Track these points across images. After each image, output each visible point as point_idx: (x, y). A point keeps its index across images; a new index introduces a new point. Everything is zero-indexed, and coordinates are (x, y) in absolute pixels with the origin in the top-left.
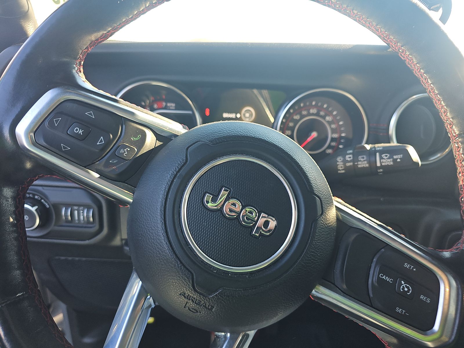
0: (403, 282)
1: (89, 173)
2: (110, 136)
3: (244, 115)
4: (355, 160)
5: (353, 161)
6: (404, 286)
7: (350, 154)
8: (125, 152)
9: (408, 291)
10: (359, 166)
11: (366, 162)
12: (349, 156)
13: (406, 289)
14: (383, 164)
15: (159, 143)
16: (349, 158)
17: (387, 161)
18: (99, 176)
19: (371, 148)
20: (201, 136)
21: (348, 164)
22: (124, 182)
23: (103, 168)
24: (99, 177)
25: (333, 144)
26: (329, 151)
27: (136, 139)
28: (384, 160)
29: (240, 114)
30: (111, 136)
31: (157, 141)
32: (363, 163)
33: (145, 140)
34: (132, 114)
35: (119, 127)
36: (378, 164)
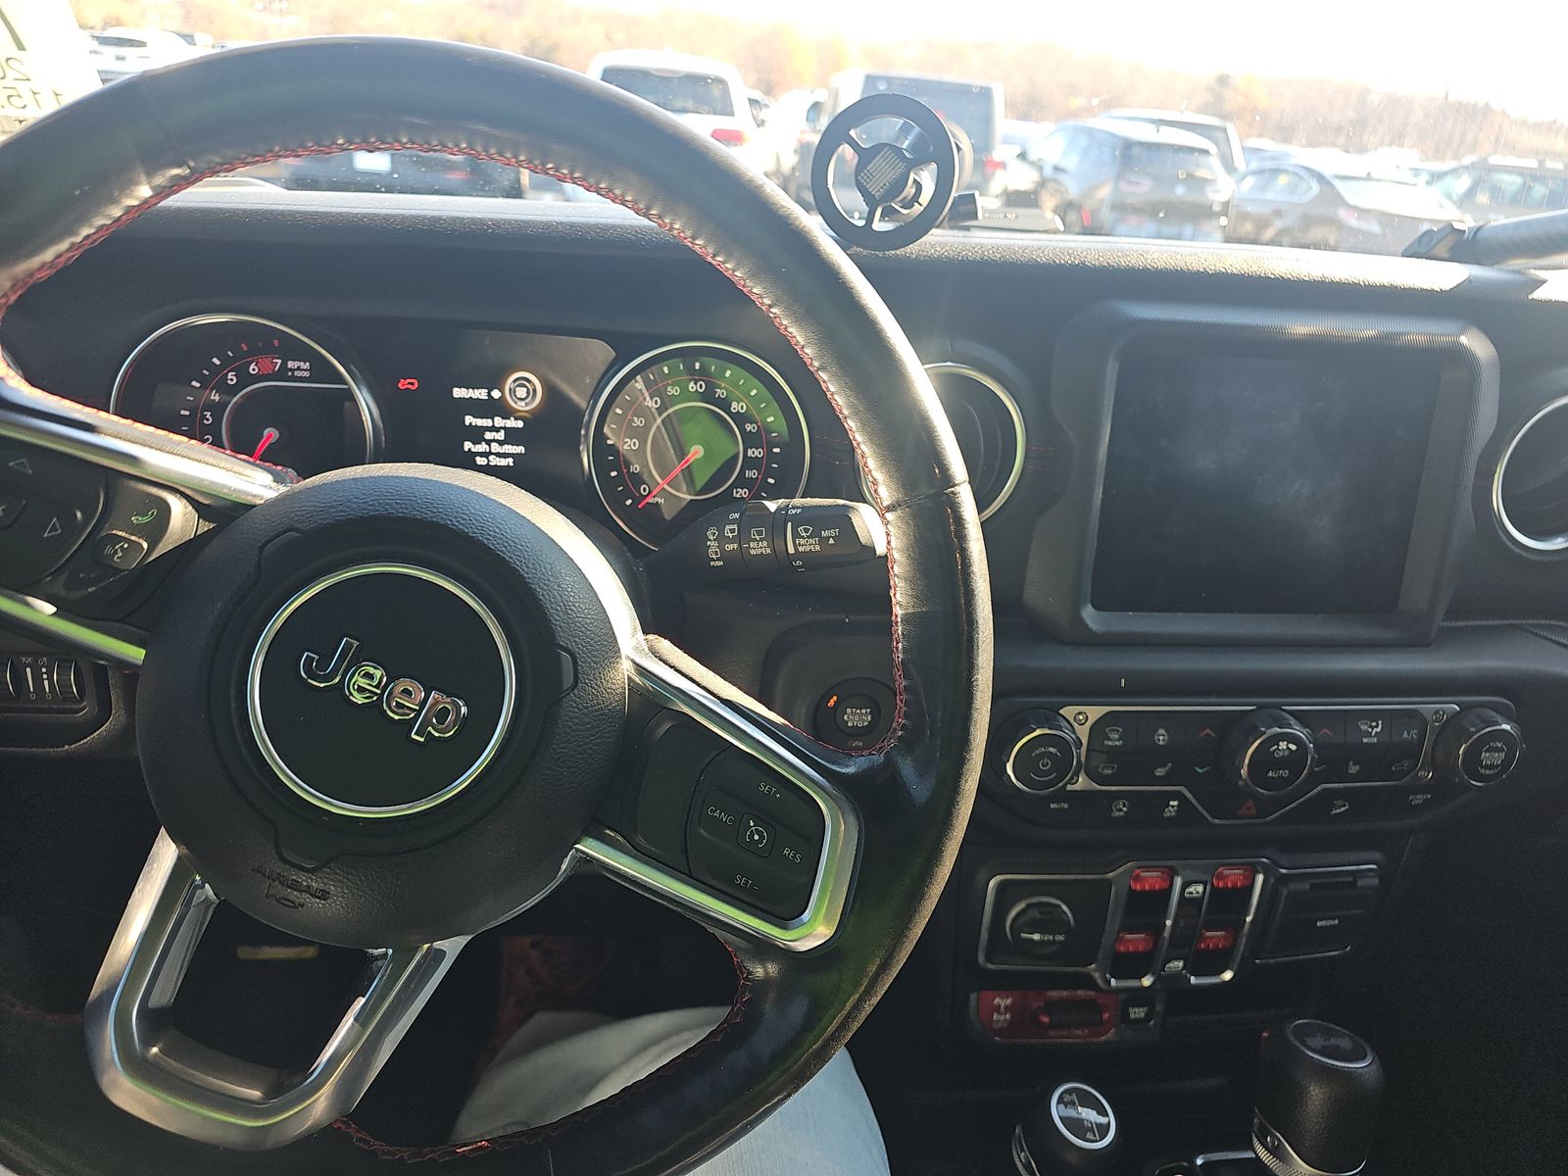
0: (752, 824)
1: (28, 604)
2: (76, 516)
3: (513, 392)
4: (742, 536)
5: (738, 539)
6: (755, 832)
7: (733, 522)
8: (116, 552)
9: (760, 841)
10: (753, 552)
11: (765, 543)
12: (731, 527)
13: (756, 837)
14: (801, 549)
15: (205, 526)
16: (730, 531)
17: (809, 545)
18: (54, 609)
19: (779, 509)
20: (297, 516)
21: (730, 547)
22: (121, 621)
23: (63, 593)
24: (54, 614)
25: (751, 474)
26: (742, 493)
27: (145, 520)
28: (802, 541)
29: (502, 391)
30: (79, 515)
31: (201, 521)
32: (759, 547)
33: (169, 523)
34: (132, 459)
35: (99, 492)
36: (791, 550)
